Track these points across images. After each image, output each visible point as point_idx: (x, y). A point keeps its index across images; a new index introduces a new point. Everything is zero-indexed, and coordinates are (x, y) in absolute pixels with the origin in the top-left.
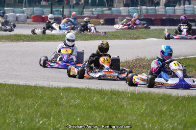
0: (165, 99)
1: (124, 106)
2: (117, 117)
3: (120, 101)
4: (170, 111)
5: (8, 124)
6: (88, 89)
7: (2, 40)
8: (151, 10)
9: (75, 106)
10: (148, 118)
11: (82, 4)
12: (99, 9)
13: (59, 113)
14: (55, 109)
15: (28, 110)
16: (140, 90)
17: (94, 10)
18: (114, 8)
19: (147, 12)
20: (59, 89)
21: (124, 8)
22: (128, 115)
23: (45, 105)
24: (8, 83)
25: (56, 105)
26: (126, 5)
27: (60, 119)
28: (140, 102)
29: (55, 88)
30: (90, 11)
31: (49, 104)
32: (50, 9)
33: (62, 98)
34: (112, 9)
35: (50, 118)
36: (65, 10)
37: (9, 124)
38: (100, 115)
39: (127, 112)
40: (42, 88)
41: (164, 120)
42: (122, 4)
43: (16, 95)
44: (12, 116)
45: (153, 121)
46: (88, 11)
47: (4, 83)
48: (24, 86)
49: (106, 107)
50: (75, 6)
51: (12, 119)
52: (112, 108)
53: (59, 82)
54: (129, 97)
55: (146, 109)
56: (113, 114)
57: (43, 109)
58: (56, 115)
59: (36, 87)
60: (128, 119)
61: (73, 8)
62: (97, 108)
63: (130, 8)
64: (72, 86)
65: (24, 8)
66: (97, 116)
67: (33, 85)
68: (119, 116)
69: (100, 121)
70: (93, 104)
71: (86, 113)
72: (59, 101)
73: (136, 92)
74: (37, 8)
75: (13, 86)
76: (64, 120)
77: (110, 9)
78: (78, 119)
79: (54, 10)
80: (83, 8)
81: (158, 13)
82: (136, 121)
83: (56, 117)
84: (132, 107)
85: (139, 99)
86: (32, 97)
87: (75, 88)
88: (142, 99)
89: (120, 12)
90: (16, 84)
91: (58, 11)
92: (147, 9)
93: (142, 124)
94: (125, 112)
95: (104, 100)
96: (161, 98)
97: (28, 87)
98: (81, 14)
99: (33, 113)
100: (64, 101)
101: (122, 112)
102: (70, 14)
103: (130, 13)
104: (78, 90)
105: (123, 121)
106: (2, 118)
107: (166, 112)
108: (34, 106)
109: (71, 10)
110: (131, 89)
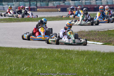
0: (96, 55)
1: (73, 59)
2: (69, 65)
3: (70, 56)
4: (99, 61)
5: (6, 71)
6: (52, 49)
7: (1, 22)
8: (88, 2)
9: (44, 59)
10: (87, 66)
12: (57, 2)
15: (17, 62)
16: (82, 50)
17: (54, 3)
18: (66, 1)
19: (86, 4)
20: (35, 49)
21: (72, 1)
22: (75, 64)
23: (27, 59)
24: (5, 46)
25: (34, 59)
27: (36, 67)
28: (82, 56)
29: (32, 49)
31: (29, 59)
32: (29, 3)
33: (37, 55)
34: (65, 2)
36: (38, 3)
38: (59, 64)
39: (75, 62)
40: (25, 49)
41: (96, 67)
43: (10, 53)
44: (8, 66)
45: (90, 67)
46: (51, 4)
47: (3, 46)
48: (14, 48)
49: (62, 59)
50: (43, 1)
51: (8, 67)
52: (66, 60)
53: (35, 45)
54: (75, 54)
55: (86, 60)
56: (67, 63)
57: (26, 61)
58: (33, 65)
59: (21, 49)
60: (75, 66)
61: (43, 2)
62: (57, 60)
63: (75, 1)
64: (42, 48)
65: (14, 3)
69: (59, 68)
70: (55, 58)
71: (51, 63)
72: (35, 56)
73: (80, 50)
74: (21, 2)
75: (8, 48)
76: (38, 68)
77: (64, 2)
78: (46, 67)
79: (31, 3)
80: (48, 2)
81: (92, 4)
82: (80, 67)
83: (33, 66)
84: (77, 59)
85: (82, 55)
86: (19, 55)
87: (44, 49)
88: (84, 55)
89: (70, 4)
90: (10, 47)
91: (34, 4)
92: (85, 2)
93: (83, 69)
94: (74, 62)
95: (61, 56)
96: (94, 54)
97: (17, 49)
98: (47, 6)
99: (20, 64)
100: (38, 57)
101: (72, 62)
102: (41, 6)
103: (76, 5)
104: (46, 50)
105: (73, 67)
106: (2, 67)
107: (97, 62)
108: (21, 60)
109: (42, 3)
110: (77, 49)
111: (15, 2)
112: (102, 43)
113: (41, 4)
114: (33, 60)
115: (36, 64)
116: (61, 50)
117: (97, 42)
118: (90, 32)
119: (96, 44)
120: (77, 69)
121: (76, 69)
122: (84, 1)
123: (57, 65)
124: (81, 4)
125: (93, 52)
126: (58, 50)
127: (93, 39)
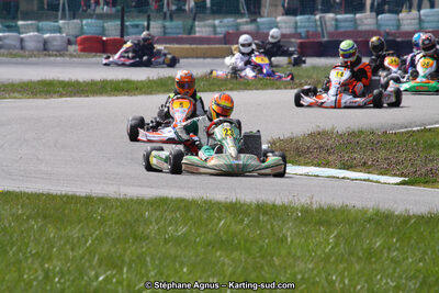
0: (378, 223)
1: (287, 239)
2: (271, 265)
3: (277, 228)
4: (389, 249)
5: (27, 284)
6: (206, 202)
7: (12, 95)
8: (345, 20)
9: (177, 241)
10: (341, 266)
11: (191, 10)
12: (229, 20)
13: (141, 258)
14: (133, 249)
15: (73, 250)
16: (322, 203)
17: (217, 22)
19: (336, 26)
20: (140, 202)
21: (285, 18)
22: (296, 258)
23: (109, 240)
24: (26, 190)
25: (135, 238)
26: (289, 12)
27: (143, 271)
28: (322, 229)
29: (132, 200)
30: (209, 26)
31: (119, 237)
32: (119, 23)
33: (147, 222)
34: (259, 20)
35: (122, 269)
36: (152, 23)
37: (29, 284)
38: (233, 260)
39: (293, 251)
40: (103, 201)
41: (376, 270)
42: (280, 9)
43: (45, 217)
44: (36, 265)
45: (353, 272)
46: (205, 26)
47: (18, 190)
48: (61, 197)
49: (246, 241)
51: (36, 271)
52: (261, 243)
53: (140, 186)
54: (297, 218)
55: (336, 244)
56: (263, 257)
57: (105, 249)
58: (134, 261)
59: (88, 199)
60: (296, 269)
61: (171, 19)
62: (226, 244)
63: (299, 18)
64: (170, 196)
65: (61, 22)
66: (226, 261)
67: (84, 195)
68: (276, 261)
69: (233, 273)
70: (216, 235)
71: (202, 256)
72: (141, 229)
73: (314, 207)
74: (89, 20)
75: (38, 196)
76: (153, 273)
77: (253, 21)
78: (185, 270)
79: (127, 23)
80: (194, 20)
81: (361, 28)
82: (315, 272)
83: (133, 265)
84: (303, 240)
85: (320, 223)
86: (80, 221)
87: (177, 199)
88: (328, 224)
90: (45, 192)
91: (137, 26)
92: (336, 20)
93: (327, 279)
94: (289, 253)
95: (241, 226)
96: (370, 220)
97: (70, 199)
98: (189, 33)
99: (82, 258)
100: (152, 229)
101: (284, 252)
102: (165, 33)
103: (299, 30)
104: (182, 205)
105: (286, 272)
106: (14, 269)
107: (382, 251)
108: (86, 242)
109: (167, 24)
110: (303, 201)
111: (63, 17)
112: (399, 180)
113: (164, 27)
114: (134, 243)
115: (145, 260)
116: (242, 205)
117: (381, 174)
118: (352, 134)
119: (377, 182)
120: (302, 279)
121: (299, 277)
122: (331, 15)
123: (224, 264)
124: (319, 29)
125: (364, 211)
126: (231, 203)
127: (365, 163)
